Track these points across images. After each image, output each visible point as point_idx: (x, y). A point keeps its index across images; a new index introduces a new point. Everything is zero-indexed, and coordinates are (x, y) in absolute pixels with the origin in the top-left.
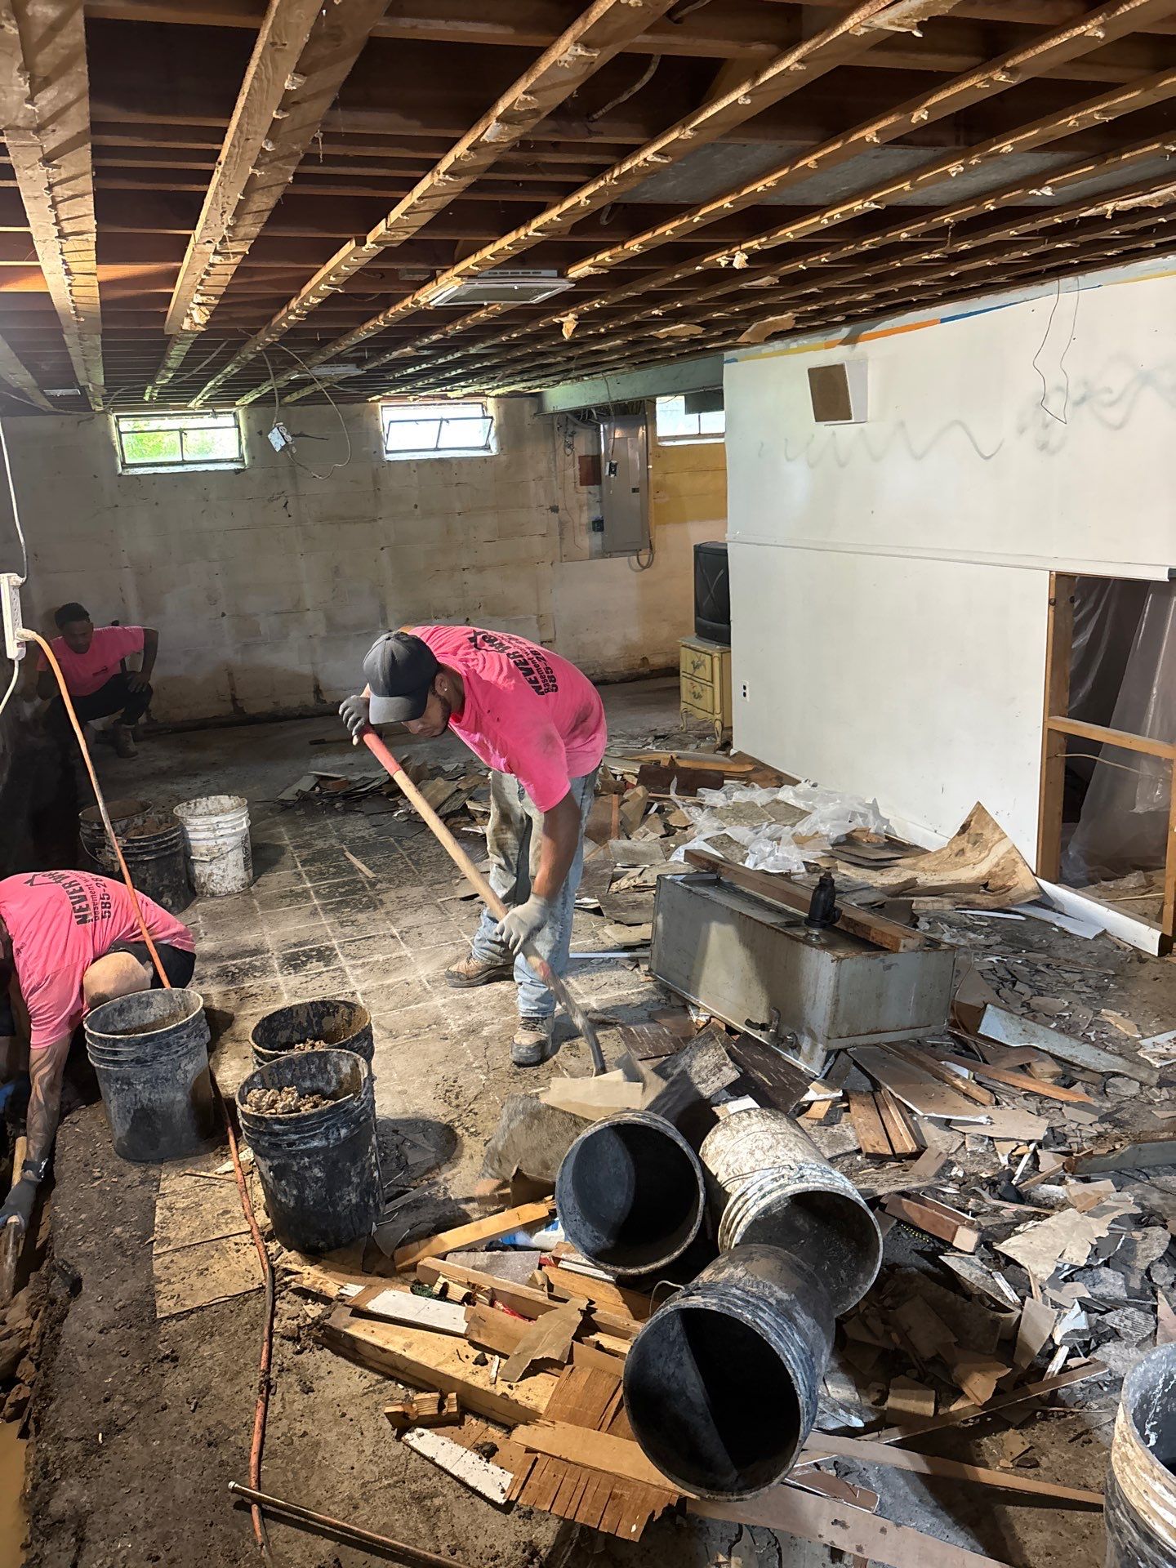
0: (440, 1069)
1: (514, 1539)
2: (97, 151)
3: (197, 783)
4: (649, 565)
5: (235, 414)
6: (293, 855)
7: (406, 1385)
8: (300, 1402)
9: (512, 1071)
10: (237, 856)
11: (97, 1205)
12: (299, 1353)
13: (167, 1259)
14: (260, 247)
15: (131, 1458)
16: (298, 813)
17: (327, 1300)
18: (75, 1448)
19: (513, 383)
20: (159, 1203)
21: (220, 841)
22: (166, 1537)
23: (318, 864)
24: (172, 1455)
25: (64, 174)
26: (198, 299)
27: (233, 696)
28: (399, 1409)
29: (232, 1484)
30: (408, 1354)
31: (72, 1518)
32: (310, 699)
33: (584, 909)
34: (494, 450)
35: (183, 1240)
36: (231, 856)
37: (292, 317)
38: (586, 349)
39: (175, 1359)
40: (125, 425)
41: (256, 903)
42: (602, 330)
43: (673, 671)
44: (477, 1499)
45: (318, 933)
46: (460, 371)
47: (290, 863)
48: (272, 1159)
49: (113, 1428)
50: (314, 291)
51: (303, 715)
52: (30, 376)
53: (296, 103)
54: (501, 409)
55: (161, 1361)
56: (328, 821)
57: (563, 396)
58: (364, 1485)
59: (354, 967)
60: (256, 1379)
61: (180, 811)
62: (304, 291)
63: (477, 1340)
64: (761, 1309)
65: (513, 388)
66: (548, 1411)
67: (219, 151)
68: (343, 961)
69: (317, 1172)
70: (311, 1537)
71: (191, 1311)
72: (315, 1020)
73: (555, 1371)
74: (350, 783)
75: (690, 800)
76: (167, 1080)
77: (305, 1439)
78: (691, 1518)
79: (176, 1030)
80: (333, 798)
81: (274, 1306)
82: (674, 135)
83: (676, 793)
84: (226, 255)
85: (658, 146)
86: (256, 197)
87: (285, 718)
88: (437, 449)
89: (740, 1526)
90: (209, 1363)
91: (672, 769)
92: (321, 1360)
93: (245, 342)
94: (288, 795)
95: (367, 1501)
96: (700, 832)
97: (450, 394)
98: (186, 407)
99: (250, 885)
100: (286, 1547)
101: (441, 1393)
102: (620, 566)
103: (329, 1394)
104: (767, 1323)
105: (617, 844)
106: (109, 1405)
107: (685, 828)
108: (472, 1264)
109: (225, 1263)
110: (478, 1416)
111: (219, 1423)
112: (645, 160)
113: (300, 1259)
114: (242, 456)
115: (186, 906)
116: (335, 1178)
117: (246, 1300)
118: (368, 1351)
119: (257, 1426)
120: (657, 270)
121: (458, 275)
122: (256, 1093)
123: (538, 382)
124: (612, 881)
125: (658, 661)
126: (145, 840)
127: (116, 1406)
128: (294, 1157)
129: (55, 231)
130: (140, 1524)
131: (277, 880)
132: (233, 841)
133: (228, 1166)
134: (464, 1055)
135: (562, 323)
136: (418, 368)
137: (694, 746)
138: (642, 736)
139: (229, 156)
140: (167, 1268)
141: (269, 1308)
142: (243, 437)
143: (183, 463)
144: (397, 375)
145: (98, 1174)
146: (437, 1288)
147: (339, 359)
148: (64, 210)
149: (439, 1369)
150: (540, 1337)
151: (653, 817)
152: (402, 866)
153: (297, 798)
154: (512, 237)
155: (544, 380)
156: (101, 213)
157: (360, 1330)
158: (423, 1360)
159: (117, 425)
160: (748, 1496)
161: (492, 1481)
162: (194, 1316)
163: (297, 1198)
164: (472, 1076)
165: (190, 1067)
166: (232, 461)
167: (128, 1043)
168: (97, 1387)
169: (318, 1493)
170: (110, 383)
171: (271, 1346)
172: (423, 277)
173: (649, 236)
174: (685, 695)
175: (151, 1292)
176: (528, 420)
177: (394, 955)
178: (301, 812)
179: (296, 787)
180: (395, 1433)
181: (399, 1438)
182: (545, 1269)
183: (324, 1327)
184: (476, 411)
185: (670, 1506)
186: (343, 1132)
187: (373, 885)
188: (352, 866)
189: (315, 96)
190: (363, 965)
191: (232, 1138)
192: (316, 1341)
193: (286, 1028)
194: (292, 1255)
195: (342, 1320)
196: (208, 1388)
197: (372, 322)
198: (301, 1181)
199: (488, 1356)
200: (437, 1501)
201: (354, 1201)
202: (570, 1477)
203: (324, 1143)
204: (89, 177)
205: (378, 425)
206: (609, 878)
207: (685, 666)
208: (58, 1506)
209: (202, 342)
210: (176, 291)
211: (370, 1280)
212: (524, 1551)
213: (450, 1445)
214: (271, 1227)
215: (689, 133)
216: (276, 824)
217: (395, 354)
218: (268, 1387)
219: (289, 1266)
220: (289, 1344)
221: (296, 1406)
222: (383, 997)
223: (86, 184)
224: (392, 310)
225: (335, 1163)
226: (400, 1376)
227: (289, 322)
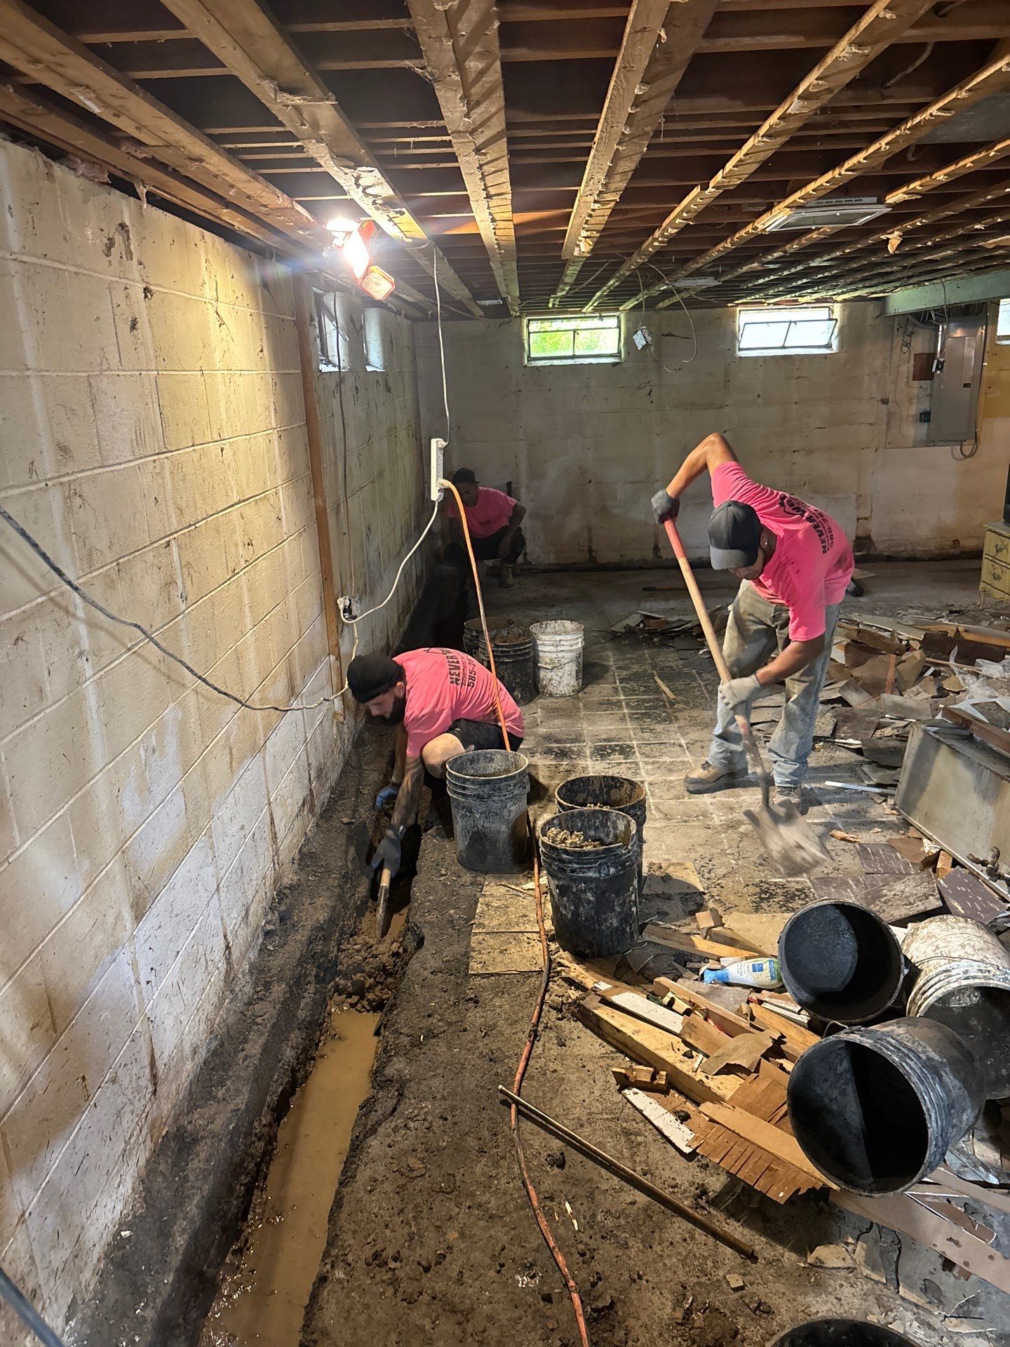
0: (700, 849)
1: (691, 1179)
2: (511, 141)
3: (553, 611)
4: (971, 455)
5: (618, 317)
6: (615, 674)
7: (631, 1059)
8: (555, 1051)
9: (758, 861)
10: (571, 668)
11: (441, 893)
12: (559, 1019)
13: (481, 937)
14: (627, 195)
15: (439, 1055)
16: (624, 642)
17: (585, 989)
18: (405, 1040)
19: (856, 290)
20: (481, 900)
21: (560, 655)
22: (453, 1108)
23: (632, 683)
24: (466, 1059)
25: (489, 158)
26: (584, 234)
27: (590, 547)
28: (623, 1071)
29: (500, 1087)
30: (635, 1037)
31: (397, 1081)
32: (650, 555)
33: (848, 749)
34: (835, 348)
35: (493, 928)
36: (567, 668)
37: (656, 244)
38: (919, 259)
39: (476, 1002)
40: (534, 326)
41: (581, 705)
42: (930, 243)
43: (978, 554)
44: (669, 1146)
45: (624, 734)
46: (804, 281)
47: (611, 680)
48: (559, 879)
49: (431, 1034)
50: (672, 225)
51: (642, 567)
52: (467, 291)
53: (645, 101)
54: (846, 312)
55: (468, 1001)
56: (646, 651)
57: (904, 299)
58: (590, 1114)
59: (646, 763)
60: (528, 1028)
61: (534, 628)
62: (664, 224)
63: (688, 1040)
64: (910, 1058)
65: (857, 293)
66: (731, 1099)
67: (595, 134)
68: (638, 757)
69: (590, 896)
70: (548, 1136)
71: (492, 975)
72: (605, 790)
73: (744, 1075)
74: (668, 623)
75: (966, 668)
76: (496, 814)
77: (555, 1075)
78: (832, 1206)
79: (506, 779)
80: (653, 633)
81: (547, 985)
82: (953, 96)
83: (956, 661)
84: (603, 203)
85: (941, 104)
86: (622, 163)
87: (628, 569)
88: (783, 347)
89: (872, 1223)
90: (498, 1010)
91: (958, 639)
92: (574, 1028)
93: (623, 262)
94: (619, 628)
95: (590, 1124)
96: (972, 697)
97: (800, 300)
98: (580, 312)
99: (578, 692)
100: (530, 1137)
101: (655, 1069)
102: (943, 455)
103: (576, 1051)
104: (911, 1068)
105: (889, 698)
106: (430, 1019)
107: (958, 693)
108: (696, 990)
109: (519, 949)
110: (681, 1093)
111: (499, 1049)
112: (931, 114)
113: (570, 958)
114: (619, 352)
115: (530, 701)
116: (602, 904)
117: (529, 977)
118: (607, 1029)
119: (524, 1056)
120: (969, 193)
121: (787, 207)
122: (554, 830)
123: (880, 288)
124: (877, 729)
125: (968, 544)
126: (506, 647)
127: (435, 1021)
128: (575, 881)
129: (484, 194)
130: (439, 1096)
131: (600, 691)
132: (569, 656)
133: (531, 885)
134: (721, 842)
135: (888, 239)
136: (767, 279)
137: (988, 623)
138: (938, 610)
139: (600, 138)
140: (480, 943)
141: (544, 985)
142: (622, 336)
143: (573, 357)
144: (750, 285)
145: (444, 872)
146: (666, 1000)
147: (699, 273)
148: (490, 180)
149: (657, 1052)
150: (736, 1049)
151: (928, 679)
152: (698, 693)
153: (623, 631)
154: (829, 176)
155: (886, 286)
156: (514, 182)
157: (604, 1013)
158: (646, 1044)
159: (528, 326)
160: (876, 1195)
161: (682, 1136)
162: (493, 978)
163: (573, 913)
164: (724, 859)
165: (513, 808)
166: (611, 356)
167: (473, 782)
168: (424, 1006)
169: (557, 1110)
170: (522, 297)
171: (541, 1010)
172: (762, 209)
173: (952, 168)
174: (985, 575)
175: (466, 955)
176: (870, 321)
177: (679, 760)
178: (627, 642)
179: (625, 623)
180: (618, 1087)
181: (620, 1091)
182: (751, 1005)
183: (579, 1005)
184: (824, 313)
185: (814, 1188)
186: (612, 870)
187: (672, 704)
188: (659, 687)
189: (658, 96)
190: (653, 763)
191: (536, 866)
192: (573, 1015)
193: (583, 792)
194: (566, 954)
195: (592, 1004)
196: (495, 1026)
197: (722, 245)
198: (577, 901)
199: (694, 1053)
200: (640, 1139)
201: (615, 925)
202: (739, 1146)
203: (597, 875)
204: (506, 159)
205: (734, 325)
206: (875, 726)
207: (989, 549)
208: (389, 1071)
209: (590, 264)
210: (569, 228)
211: (618, 983)
212: (697, 1189)
213: (655, 1105)
214: (553, 932)
215: (964, 93)
216: (606, 649)
217: (745, 269)
218: (535, 1035)
219: (562, 961)
220: (554, 1013)
221: (552, 1052)
222: (665, 788)
223: (504, 163)
224: (737, 235)
225: (604, 892)
226: (629, 1053)
227: (654, 247)
